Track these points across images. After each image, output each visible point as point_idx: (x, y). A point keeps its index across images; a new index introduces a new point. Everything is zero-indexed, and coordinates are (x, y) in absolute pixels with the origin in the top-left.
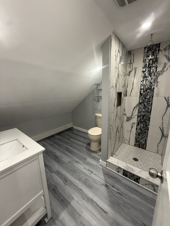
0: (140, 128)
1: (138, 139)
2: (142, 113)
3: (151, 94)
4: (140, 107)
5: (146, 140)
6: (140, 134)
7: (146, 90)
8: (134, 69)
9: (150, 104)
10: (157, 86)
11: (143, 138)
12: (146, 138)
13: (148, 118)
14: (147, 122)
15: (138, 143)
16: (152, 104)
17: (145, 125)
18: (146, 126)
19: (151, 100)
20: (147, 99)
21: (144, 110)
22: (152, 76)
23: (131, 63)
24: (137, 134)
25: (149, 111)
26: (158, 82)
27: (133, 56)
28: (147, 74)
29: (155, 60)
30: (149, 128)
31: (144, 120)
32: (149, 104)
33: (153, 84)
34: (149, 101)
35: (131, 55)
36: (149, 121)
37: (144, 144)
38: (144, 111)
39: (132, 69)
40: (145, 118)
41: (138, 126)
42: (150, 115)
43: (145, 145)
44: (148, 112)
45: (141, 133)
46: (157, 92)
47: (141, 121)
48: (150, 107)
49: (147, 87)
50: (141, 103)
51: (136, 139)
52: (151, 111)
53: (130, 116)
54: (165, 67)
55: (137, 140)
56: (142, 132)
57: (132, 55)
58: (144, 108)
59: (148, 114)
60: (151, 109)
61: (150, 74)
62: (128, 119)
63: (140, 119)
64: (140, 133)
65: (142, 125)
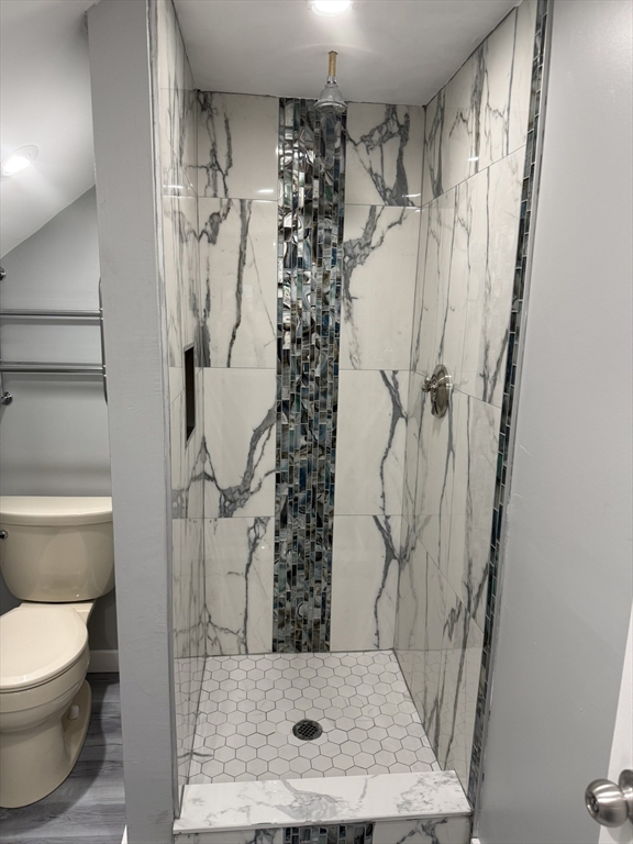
0: (295, 538)
1: (288, 605)
2: (298, 458)
3: (327, 357)
4: (285, 428)
5: (324, 600)
6: (295, 574)
7: (306, 335)
8: (236, 204)
9: (329, 408)
10: (349, 316)
11: (312, 590)
12: (324, 584)
13: (327, 481)
14: (322, 500)
15: (290, 628)
16: (335, 408)
17: (313, 521)
18: (319, 524)
19: (328, 386)
20: (312, 384)
21: (303, 442)
22: (327, 263)
23: (215, 165)
24: (284, 575)
25: (328, 443)
26: (350, 298)
27: (227, 128)
28: (300, 246)
29: (330, 184)
30: (331, 531)
31: (309, 493)
32: (324, 405)
33: (332, 302)
34: (324, 394)
35: (211, 116)
36: (332, 493)
37: (317, 624)
38: (303, 447)
39: (225, 201)
40: (312, 481)
41: (281, 533)
42: (334, 462)
43: (322, 628)
44: (322, 447)
45: (301, 568)
46: (353, 349)
47: (296, 499)
48: (330, 422)
49: (306, 316)
50: (285, 403)
51: (281, 605)
52: (334, 440)
53: (239, 482)
54: (371, 225)
55: (281, 613)
56: (305, 562)
57: (219, 121)
58: (304, 432)
59: (323, 458)
60: (335, 433)
61: (316, 252)
62: (231, 502)
63: (291, 490)
64: (294, 567)
65: (302, 518)
